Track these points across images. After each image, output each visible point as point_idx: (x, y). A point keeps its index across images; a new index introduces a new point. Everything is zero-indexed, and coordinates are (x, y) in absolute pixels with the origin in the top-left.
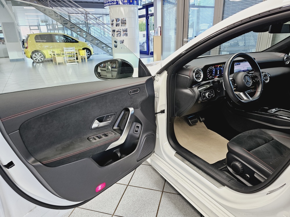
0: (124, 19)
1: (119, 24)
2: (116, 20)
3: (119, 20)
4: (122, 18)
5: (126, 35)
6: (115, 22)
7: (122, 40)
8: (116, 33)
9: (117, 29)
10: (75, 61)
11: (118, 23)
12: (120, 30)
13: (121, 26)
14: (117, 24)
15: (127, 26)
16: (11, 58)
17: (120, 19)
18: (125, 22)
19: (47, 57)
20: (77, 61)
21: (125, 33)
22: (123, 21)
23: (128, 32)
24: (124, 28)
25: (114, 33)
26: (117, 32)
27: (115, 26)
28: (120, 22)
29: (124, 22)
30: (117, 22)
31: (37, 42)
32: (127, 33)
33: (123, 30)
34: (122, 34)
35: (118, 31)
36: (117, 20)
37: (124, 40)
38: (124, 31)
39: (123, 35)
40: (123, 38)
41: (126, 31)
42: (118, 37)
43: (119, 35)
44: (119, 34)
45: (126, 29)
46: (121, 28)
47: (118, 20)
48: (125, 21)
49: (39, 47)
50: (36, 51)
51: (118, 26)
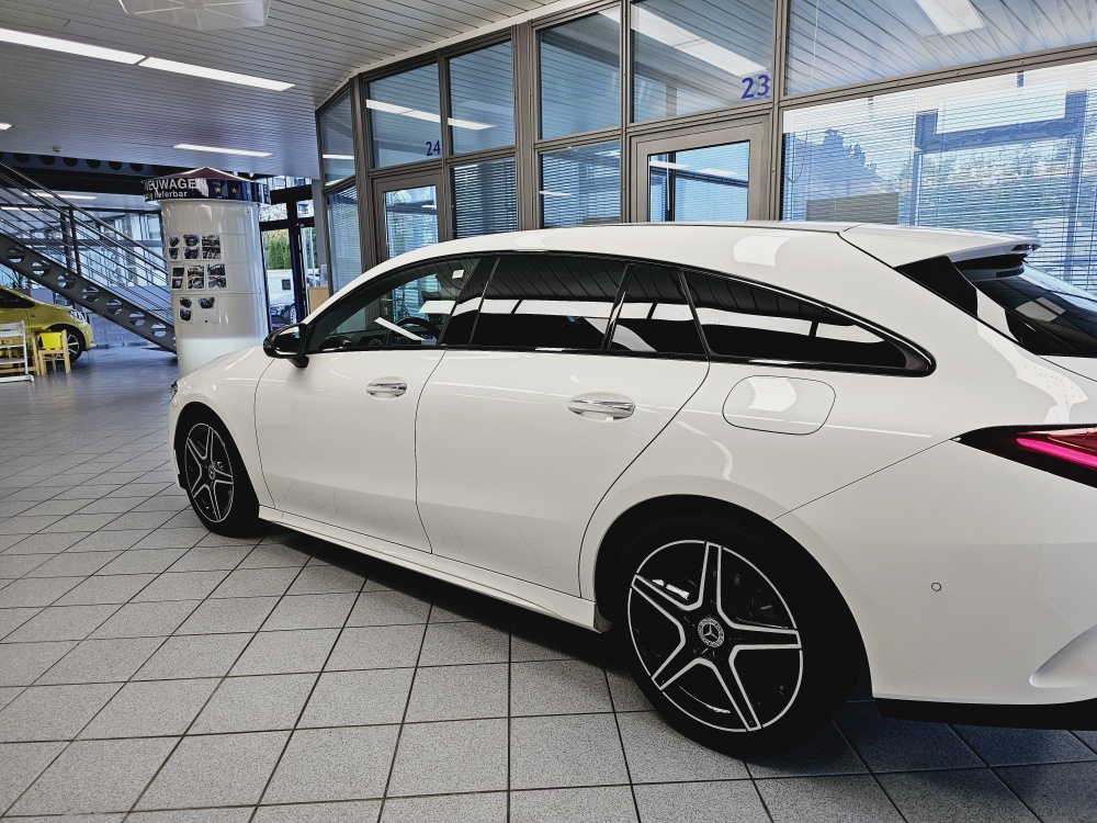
0: (215, 239)
1: (196, 251)
2: (187, 241)
3: (196, 241)
4: (207, 235)
5: (223, 283)
6: (182, 246)
7: (208, 297)
8: (186, 277)
9: (189, 264)
10: (21, 370)
11: (192, 248)
12: (200, 270)
13: (205, 257)
14: (190, 251)
15: (224, 258)
17: (201, 239)
18: (217, 246)
20: (32, 369)
21: (216, 276)
22: (210, 244)
23: (226, 276)
24: (213, 263)
25: (179, 278)
26: (189, 274)
27: (184, 257)
28: (200, 245)
29: (212, 247)
30: (188, 245)
32: (223, 277)
33: (209, 269)
34: (207, 279)
35: (193, 273)
36: (191, 240)
37: (212, 300)
38: (213, 272)
39: (211, 284)
40: (208, 292)
41: (221, 271)
42: (193, 289)
43: (197, 283)
44: (197, 280)
45: (219, 267)
46: (203, 263)
48: (217, 242)
51: (195, 257)
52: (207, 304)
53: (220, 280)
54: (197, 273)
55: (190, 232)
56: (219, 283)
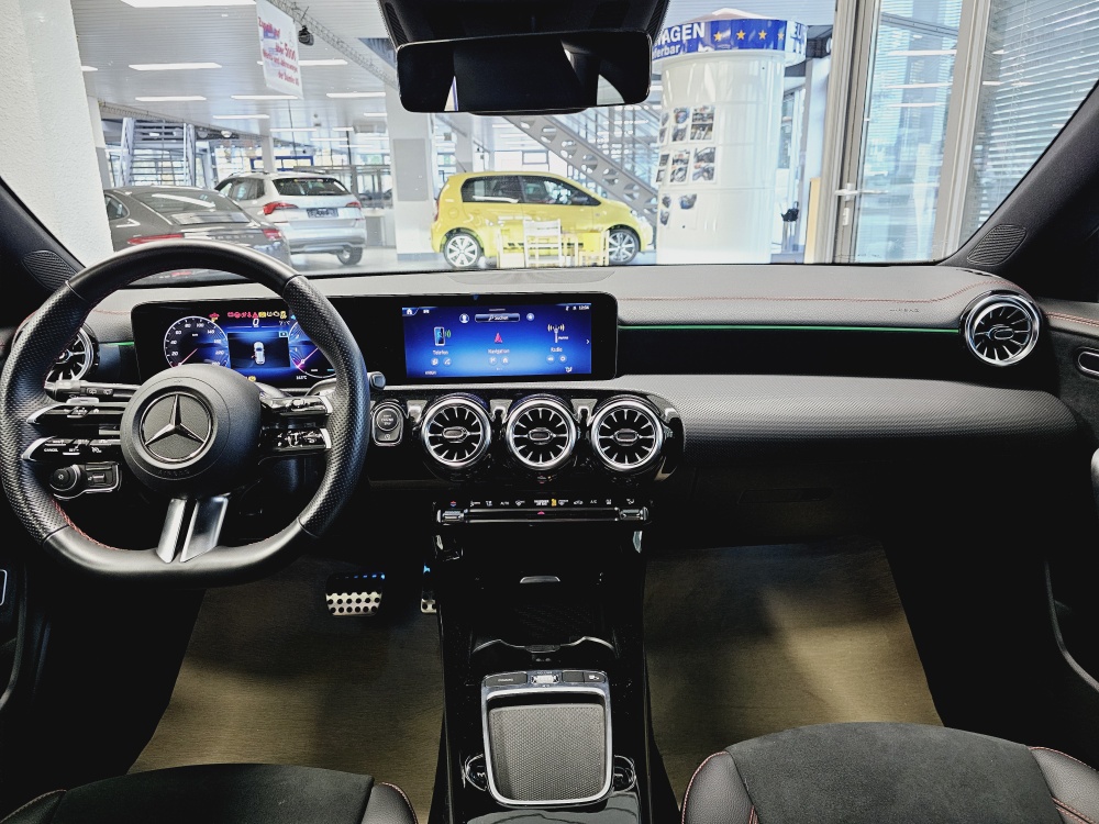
0: (708, 111)
1: (684, 130)
2: (677, 117)
3: (686, 116)
4: (699, 106)
5: (709, 173)
6: (671, 123)
7: (689, 194)
8: (670, 167)
9: (674, 149)
11: (681, 126)
12: (685, 156)
13: (692, 138)
14: (678, 131)
15: (718, 139)
16: (401, 249)
17: (692, 112)
18: (709, 122)
19: (487, 253)
21: (703, 165)
22: (702, 119)
23: (717, 165)
24: (702, 146)
25: (664, 167)
26: (674, 162)
27: (671, 139)
28: (689, 121)
29: (704, 124)
30: (678, 122)
31: (464, 200)
32: (711, 165)
33: (696, 155)
34: (692, 169)
35: (677, 161)
36: (681, 115)
37: (695, 197)
38: (699, 159)
39: (696, 176)
40: (692, 186)
41: (710, 157)
42: (675, 182)
43: (680, 174)
44: (680, 170)
45: (708, 151)
46: (692, 146)
47: (682, 114)
48: (711, 116)
49: (469, 218)
50: (458, 231)
51: (681, 139)
52: (687, 204)
53: (707, 171)
54: (682, 161)
55: (680, 106)
56: (706, 174)
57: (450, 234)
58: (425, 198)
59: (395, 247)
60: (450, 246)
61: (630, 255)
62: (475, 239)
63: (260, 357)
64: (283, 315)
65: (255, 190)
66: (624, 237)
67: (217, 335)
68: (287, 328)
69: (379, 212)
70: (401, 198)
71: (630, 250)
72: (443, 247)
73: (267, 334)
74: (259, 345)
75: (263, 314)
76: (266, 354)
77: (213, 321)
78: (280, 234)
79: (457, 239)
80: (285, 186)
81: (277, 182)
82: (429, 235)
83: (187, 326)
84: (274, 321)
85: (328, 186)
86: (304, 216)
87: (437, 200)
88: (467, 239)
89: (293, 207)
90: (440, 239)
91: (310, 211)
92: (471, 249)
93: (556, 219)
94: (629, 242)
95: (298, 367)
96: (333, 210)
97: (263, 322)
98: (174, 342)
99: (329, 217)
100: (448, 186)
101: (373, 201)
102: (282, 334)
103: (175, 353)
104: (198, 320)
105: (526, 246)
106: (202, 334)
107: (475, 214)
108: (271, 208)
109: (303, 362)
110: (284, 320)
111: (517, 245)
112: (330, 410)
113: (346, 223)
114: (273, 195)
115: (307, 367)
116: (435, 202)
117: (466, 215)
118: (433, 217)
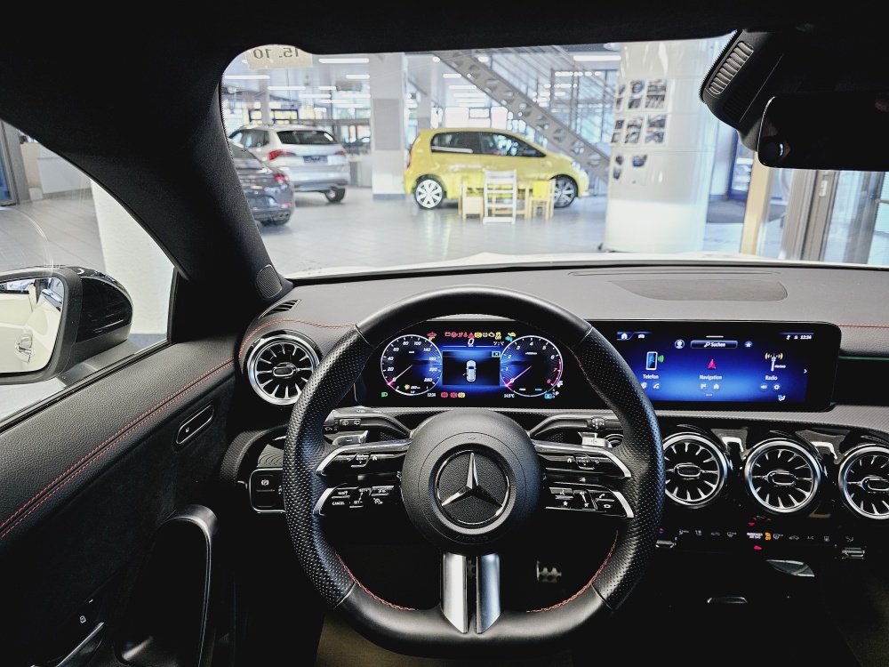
0: (662, 84)
1: (639, 100)
2: (633, 89)
3: (642, 88)
4: (654, 79)
5: (660, 137)
6: (628, 93)
7: (641, 155)
8: (624, 131)
9: (629, 116)
10: (510, 212)
11: (636, 96)
12: (639, 122)
13: (647, 108)
14: (634, 100)
15: (667, 108)
16: (377, 190)
17: (647, 85)
18: (662, 93)
19: (450, 196)
21: (655, 130)
22: (656, 90)
23: (667, 130)
24: (654, 113)
25: (619, 131)
26: (628, 126)
27: (627, 106)
28: (644, 92)
29: (657, 94)
30: (633, 92)
31: (433, 151)
32: (662, 130)
33: (649, 121)
34: (644, 133)
35: (631, 126)
36: (636, 87)
37: (645, 157)
38: (652, 125)
39: (648, 139)
40: (644, 147)
41: (661, 124)
42: (628, 144)
43: (634, 137)
44: (634, 133)
45: (659, 118)
46: (646, 113)
47: (638, 86)
48: (664, 88)
49: (435, 166)
50: (426, 177)
51: (637, 107)
52: (639, 163)
53: (658, 135)
54: (636, 126)
55: (636, 78)
56: (657, 138)
57: (420, 180)
58: (397, 148)
59: (370, 187)
60: (419, 189)
61: (569, 200)
62: (440, 184)
63: (471, 375)
64: (498, 336)
65: (261, 139)
66: (565, 184)
67: (433, 353)
68: (501, 348)
69: (357, 158)
70: (378, 148)
71: (569, 195)
72: (414, 190)
73: (480, 354)
74: (471, 363)
75: (478, 335)
76: (478, 373)
77: (430, 340)
78: (286, 179)
79: (426, 183)
80: (286, 137)
81: (281, 134)
82: (401, 179)
83: (405, 343)
84: (490, 341)
85: (318, 138)
86: (300, 162)
87: (410, 151)
88: (434, 184)
89: (292, 154)
90: (411, 183)
91: (306, 158)
92: (437, 192)
93: (512, 169)
94: (569, 189)
95: (507, 385)
96: (323, 157)
97: (478, 341)
98: (391, 359)
99: (320, 163)
100: (419, 139)
101: (353, 149)
102: (496, 354)
103: (391, 369)
104: (416, 339)
105: (486, 191)
106: (419, 351)
107: (441, 163)
108: (274, 155)
109: (512, 381)
110: (498, 341)
111: (475, 190)
112: (627, 474)
113: (333, 168)
114: (277, 144)
115: (515, 386)
116: (406, 152)
117: (434, 164)
118: (405, 165)
